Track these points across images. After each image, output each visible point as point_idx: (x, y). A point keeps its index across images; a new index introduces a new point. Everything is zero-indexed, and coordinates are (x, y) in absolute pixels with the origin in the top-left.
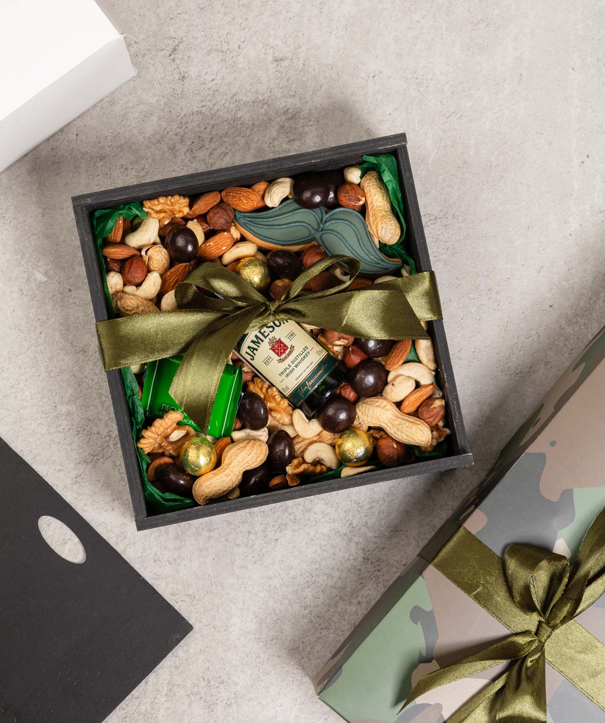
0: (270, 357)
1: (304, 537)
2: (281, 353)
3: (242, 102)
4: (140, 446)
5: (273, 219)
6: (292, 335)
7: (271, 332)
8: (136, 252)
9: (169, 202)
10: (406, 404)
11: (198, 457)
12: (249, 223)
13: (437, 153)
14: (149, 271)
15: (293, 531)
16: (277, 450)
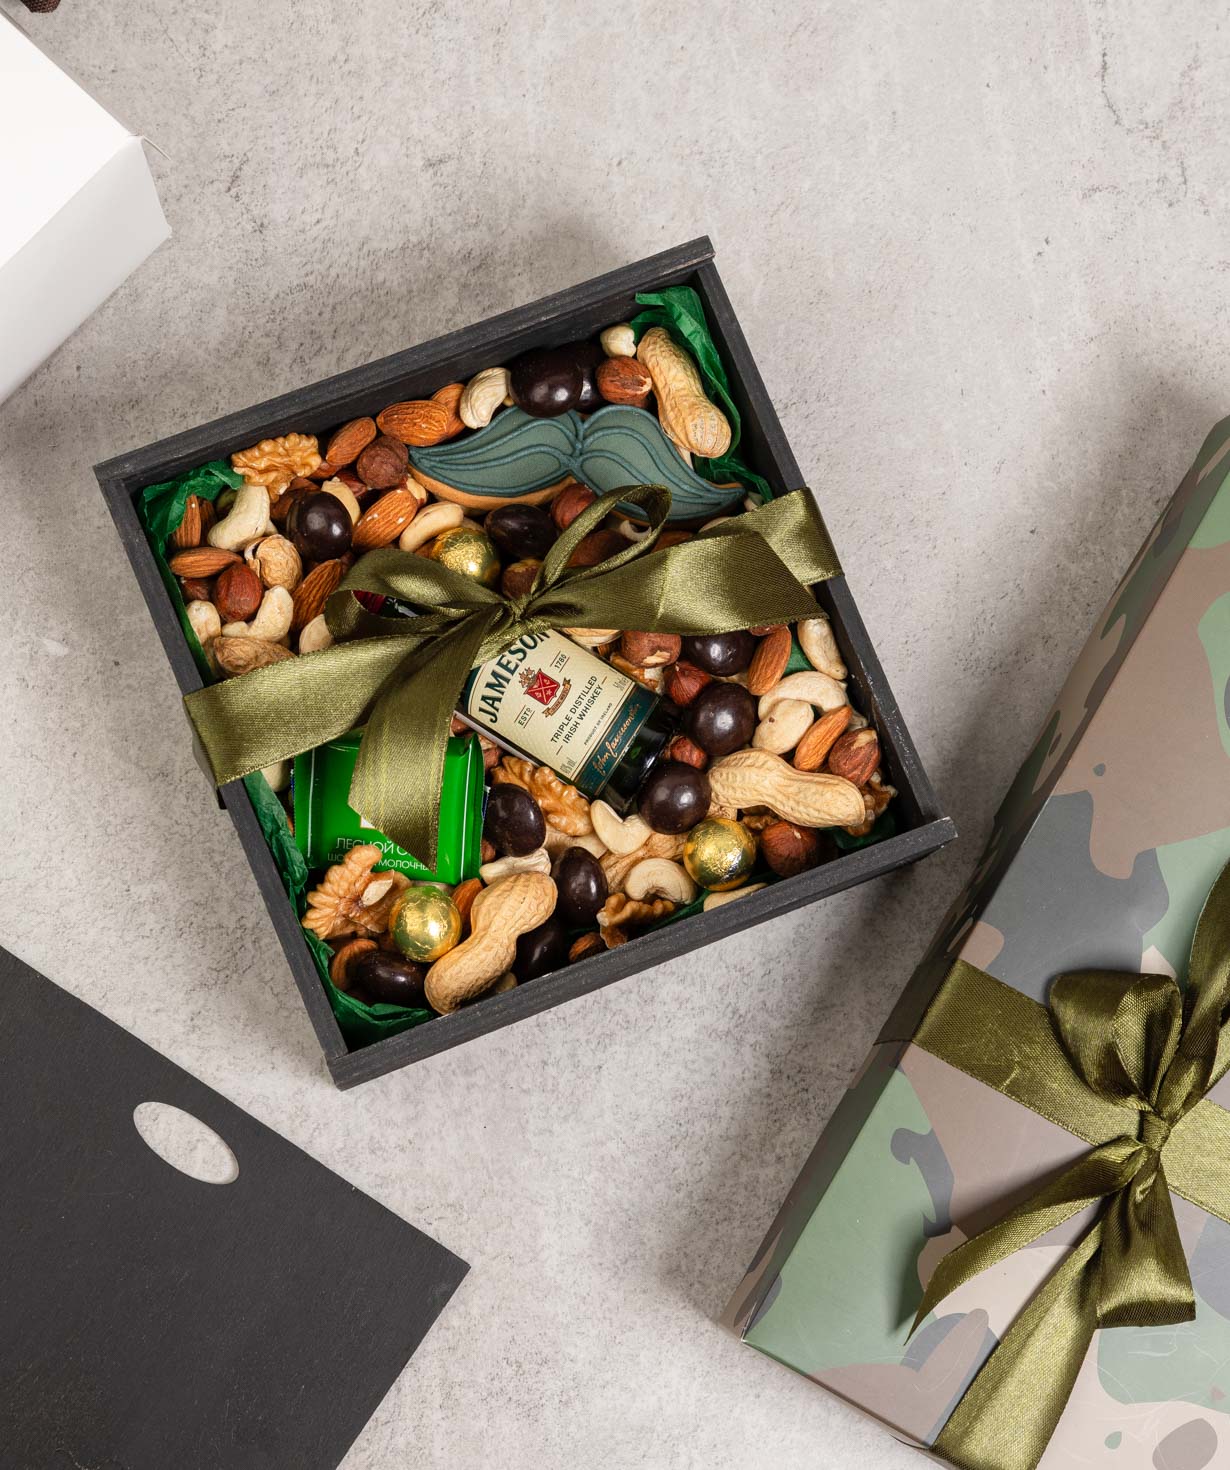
0: (528, 710)
1: (651, 1052)
2: (548, 697)
3: (382, 253)
4: (308, 925)
5: (484, 449)
6: (561, 660)
7: (521, 660)
8: (235, 557)
9: (281, 450)
10: (803, 751)
11: (425, 924)
12: (439, 465)
13: (764, 284)
14: (266, 587)
15: (629, 1045)
16: (573, 885)
